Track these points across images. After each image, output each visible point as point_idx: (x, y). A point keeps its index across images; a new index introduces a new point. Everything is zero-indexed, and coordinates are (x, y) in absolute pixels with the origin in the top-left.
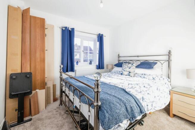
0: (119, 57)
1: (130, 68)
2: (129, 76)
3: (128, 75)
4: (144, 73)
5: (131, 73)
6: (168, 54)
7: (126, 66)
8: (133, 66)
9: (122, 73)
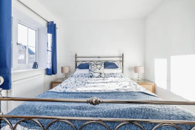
0: (76, 57)
1: (100, 69)
2: (101, 77)
3: (99, 76)
4: (111, 73)
5: (102, 74)
6: (122, 56)
7: (96, 68)
8: (102, 66)
9: (91, 75)
